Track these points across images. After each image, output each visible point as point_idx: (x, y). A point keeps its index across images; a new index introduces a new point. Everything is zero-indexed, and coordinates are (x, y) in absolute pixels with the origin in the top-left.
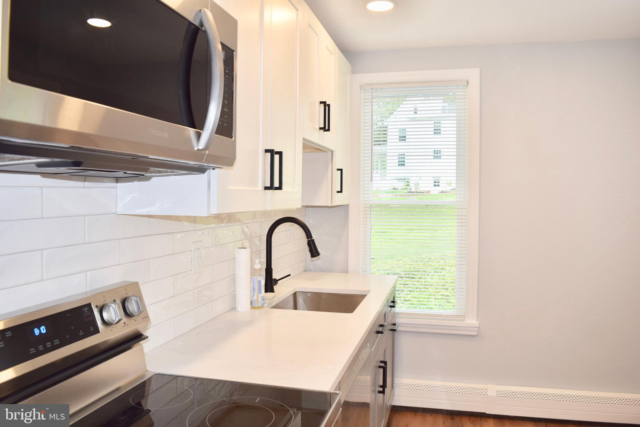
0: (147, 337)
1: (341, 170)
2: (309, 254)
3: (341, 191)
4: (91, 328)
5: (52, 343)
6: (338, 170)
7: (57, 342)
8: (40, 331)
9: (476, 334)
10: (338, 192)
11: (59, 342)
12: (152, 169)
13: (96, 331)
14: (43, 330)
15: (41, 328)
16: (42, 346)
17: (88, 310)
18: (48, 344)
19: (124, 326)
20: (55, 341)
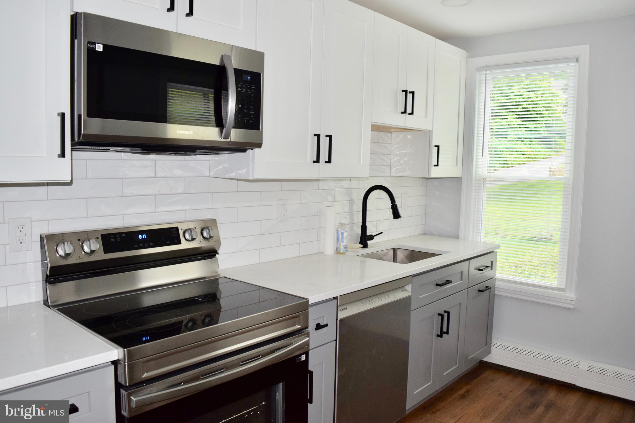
0: (218, 253)
1: (438, 147)
2: (392, 216)
3: (437, 165)
4: (176, 240)
5: (149, 244)
6: (436, 146)
7: (151, 244)
8: (142, 237)
9: (573, 307)
10: (435, 166)
11: (153, 244)
12: (198, 151)
13: (179, 242)
14: (144, 236)
15: (143, 236)
16: (142, 244)
17: (175, 230)
18: (146, 244)
19: (200, 243)
20: (150, 243)
